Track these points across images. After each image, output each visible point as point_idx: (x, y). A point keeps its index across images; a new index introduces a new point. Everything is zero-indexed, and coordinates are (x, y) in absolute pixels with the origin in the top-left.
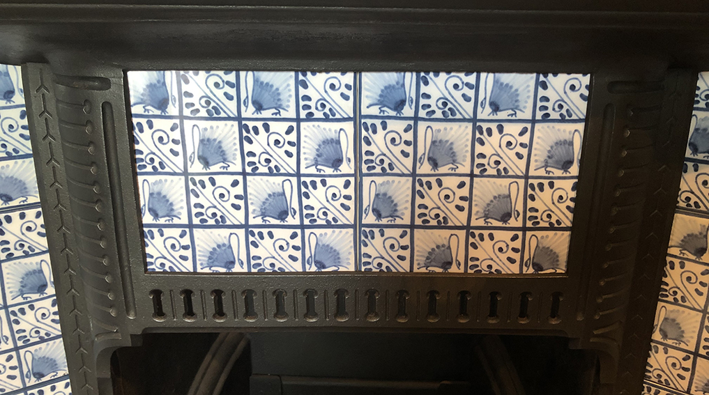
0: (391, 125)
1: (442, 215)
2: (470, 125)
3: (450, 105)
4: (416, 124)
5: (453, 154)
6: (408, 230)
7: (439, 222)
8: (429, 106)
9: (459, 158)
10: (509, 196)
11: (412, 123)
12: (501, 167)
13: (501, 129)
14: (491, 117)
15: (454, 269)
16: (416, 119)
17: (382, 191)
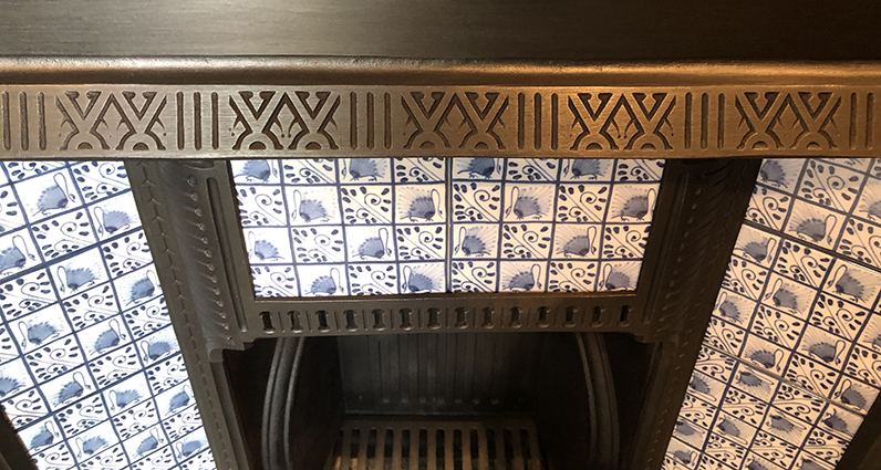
0: (480, 186)
1: (526, 251)
2: (554, 186)
3: (535, 171)
4: (503, 185)
5: (538, 207)
6: (495, 262)
7: (523, 256)
8: (516, 172)
9: (543, 210)
10: (587, 237)
11: (500, 184)
12: (581, 216)
13: (582, 188)
14: (573, 180)
15: (535, 289)
16: (504, 181)
17: (472, 234)
